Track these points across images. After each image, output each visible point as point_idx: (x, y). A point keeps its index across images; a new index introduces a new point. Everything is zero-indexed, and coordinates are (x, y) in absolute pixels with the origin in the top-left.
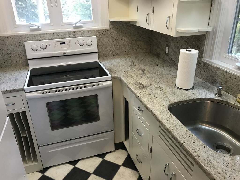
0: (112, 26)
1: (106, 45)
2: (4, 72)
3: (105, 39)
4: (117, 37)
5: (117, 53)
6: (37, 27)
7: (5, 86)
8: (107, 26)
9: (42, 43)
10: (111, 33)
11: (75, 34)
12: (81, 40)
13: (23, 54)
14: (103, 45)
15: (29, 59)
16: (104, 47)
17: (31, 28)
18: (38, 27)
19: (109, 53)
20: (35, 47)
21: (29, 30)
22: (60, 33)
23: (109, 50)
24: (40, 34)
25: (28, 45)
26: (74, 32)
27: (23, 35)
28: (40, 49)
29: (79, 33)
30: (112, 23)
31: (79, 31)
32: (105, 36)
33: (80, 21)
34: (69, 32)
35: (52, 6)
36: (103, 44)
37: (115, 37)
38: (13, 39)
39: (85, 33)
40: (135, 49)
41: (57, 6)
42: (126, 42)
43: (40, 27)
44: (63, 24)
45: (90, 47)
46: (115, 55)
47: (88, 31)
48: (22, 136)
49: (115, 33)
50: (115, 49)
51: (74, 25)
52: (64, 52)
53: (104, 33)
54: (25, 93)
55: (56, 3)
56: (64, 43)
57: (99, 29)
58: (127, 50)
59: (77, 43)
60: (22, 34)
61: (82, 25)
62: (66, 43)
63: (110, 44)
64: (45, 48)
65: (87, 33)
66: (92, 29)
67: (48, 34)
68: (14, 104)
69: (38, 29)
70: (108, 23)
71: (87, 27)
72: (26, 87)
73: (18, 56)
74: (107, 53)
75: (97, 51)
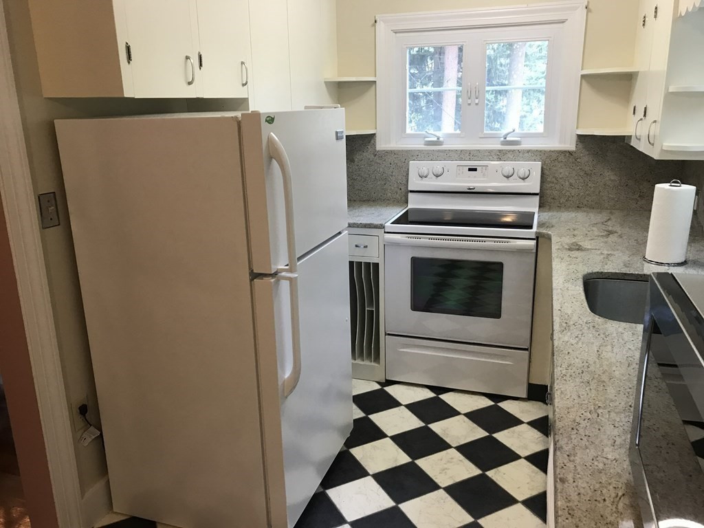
0: (581, 146)
1: (563, 183)
2: (370, 205)
3: (561, 171)
4: (591, 168)
5: (586, 202)
6: (435, 139)
7: (362, 218)
8: (570, 145)
9: (438, 166)
10: (578, 160)
11: (500, 155)
12: (508, 166)
13: (404, 182)
14: (555, 181)
15: (411, 191)
16: (557, 187)
17: (427, 139)
18: (438, 139)
19: (567, 201)
20: (424, 171)
21: (423, 143)
22: (473, 150)
23: (568, 194)
24: (439, 151)
25: (415, 167)
26: (500, 151)
27: (411, 151)
28: (431, 175)
29: (509, 155)
30: (581, 138)
31: (509, 151)
32: (562, 164)
33: (514, 131)
34: (490, 152)
35: (469, 104)
36: (556, 179)
37: (587, 168)
38: (395, 156)
39: (521, 155)
40: (633, 199)
41: (477, 104)
42: (612, 181)
43: (441, 139)
44: (482, 136)
45: (524, 182)
46: (581, 205)
47: (528, 151)
48: (366, 309)
49: (585, 158)
50: (581, 194)
51: (502, 139)
52: (471, 185)
53: (561, 158)
54: (385, 232)
55: (477, 98)
56: (475, 170)
57: (552, 149)
58: (613, 199)
59: (499, 171)
60: (409, 149)
61: (519, 139)
62: (478, 168)
63: (572, 181)
64: (439, 174)
65: (526, 155)
66: (537, 149)
67: (452, 151)
68: (366, 247)
69: (438, 143)
70: (575, 139)
71: (527, 145)
72: (388, 224)
73: (395, 186)
74: (562, 200)
75: (538, 191)
